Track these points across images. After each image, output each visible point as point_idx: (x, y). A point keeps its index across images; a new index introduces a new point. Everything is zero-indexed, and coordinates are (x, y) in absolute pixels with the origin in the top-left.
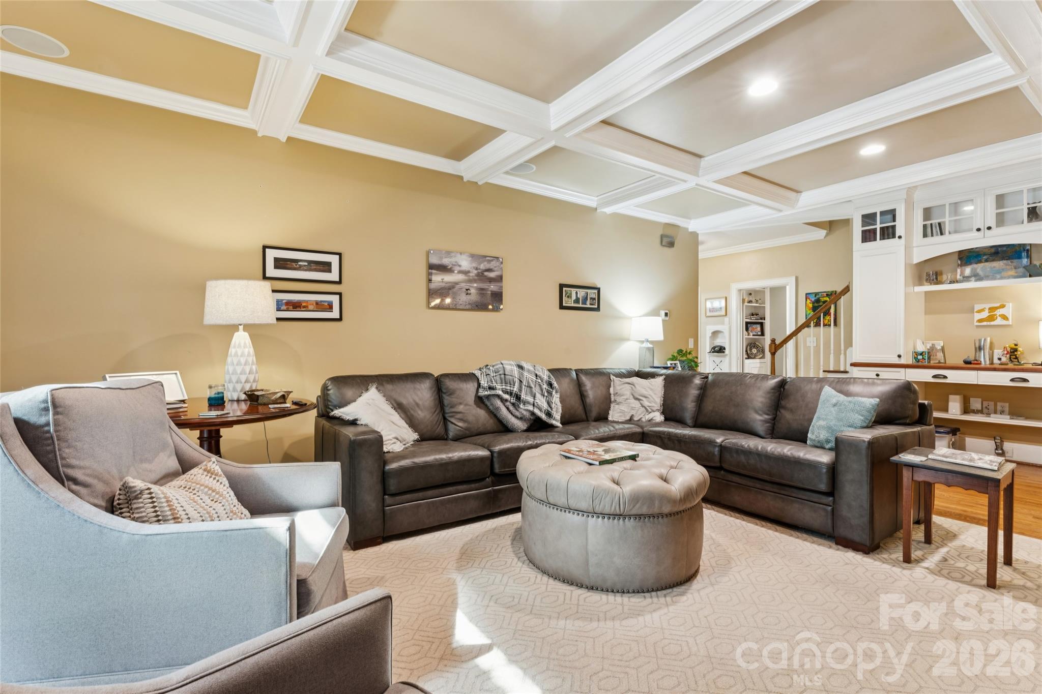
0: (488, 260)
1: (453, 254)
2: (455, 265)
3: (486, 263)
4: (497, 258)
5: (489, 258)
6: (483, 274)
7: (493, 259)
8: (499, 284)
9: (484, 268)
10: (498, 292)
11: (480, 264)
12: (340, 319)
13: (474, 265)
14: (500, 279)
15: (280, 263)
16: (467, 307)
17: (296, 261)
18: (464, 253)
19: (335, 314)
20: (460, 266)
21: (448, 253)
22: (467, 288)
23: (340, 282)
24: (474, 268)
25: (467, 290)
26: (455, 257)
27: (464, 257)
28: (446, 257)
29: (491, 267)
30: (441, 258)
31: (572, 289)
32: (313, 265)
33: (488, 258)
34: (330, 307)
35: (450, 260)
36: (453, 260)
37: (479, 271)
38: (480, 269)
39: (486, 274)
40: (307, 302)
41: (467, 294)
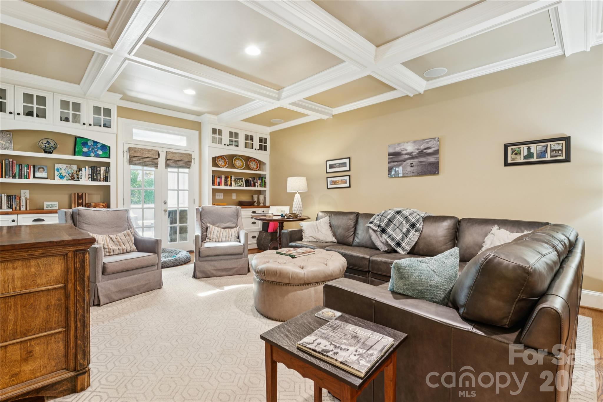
0: (427, 142)
1: (402, 144)
2: (403, 150)
3: (425, 144)
4: (434, 138)
5: (428, 140)
6: (423, 152)
7: (431, 140)
8: (437, 156)
9: (424, 148)
10: (434, 162)
11: (420, 146)
12: (350, 187)
13: (416, 147)
14: (437, 152)
15: (331, 167)
16: (412, 174)
17: (335, 164)
18: (409, 142)
19: (348, 185)
20: (406, 150)
21: (399, 144)
22: (411, 163)
23: (350, 170)
24: (416, 149)
25: (411, 164)
26: (403, 145)
27: (409, 144)
28: (397, 147)
29: (429, 146)
30: (395, 148)
31: (522, 146)
32: (341, 165)
33: (426, 141)
34: (345, 183)
35: (400, 148)
36: (402, 147)
37: (420, 150)
38: (420, 149)
39: (425, 151)
40: (338, 180)
41: (411, 167)
